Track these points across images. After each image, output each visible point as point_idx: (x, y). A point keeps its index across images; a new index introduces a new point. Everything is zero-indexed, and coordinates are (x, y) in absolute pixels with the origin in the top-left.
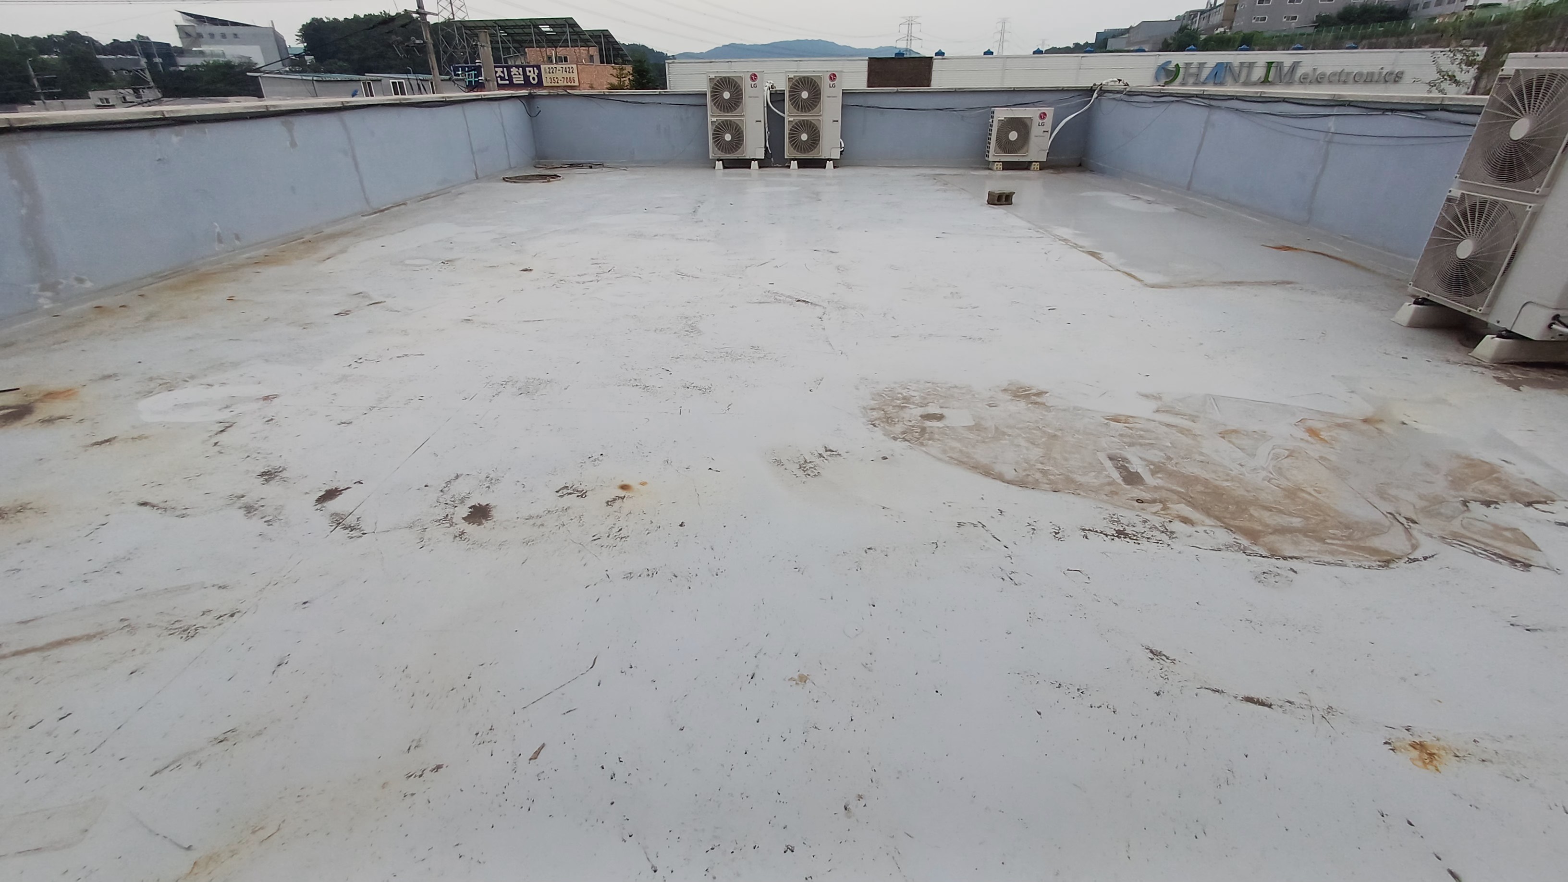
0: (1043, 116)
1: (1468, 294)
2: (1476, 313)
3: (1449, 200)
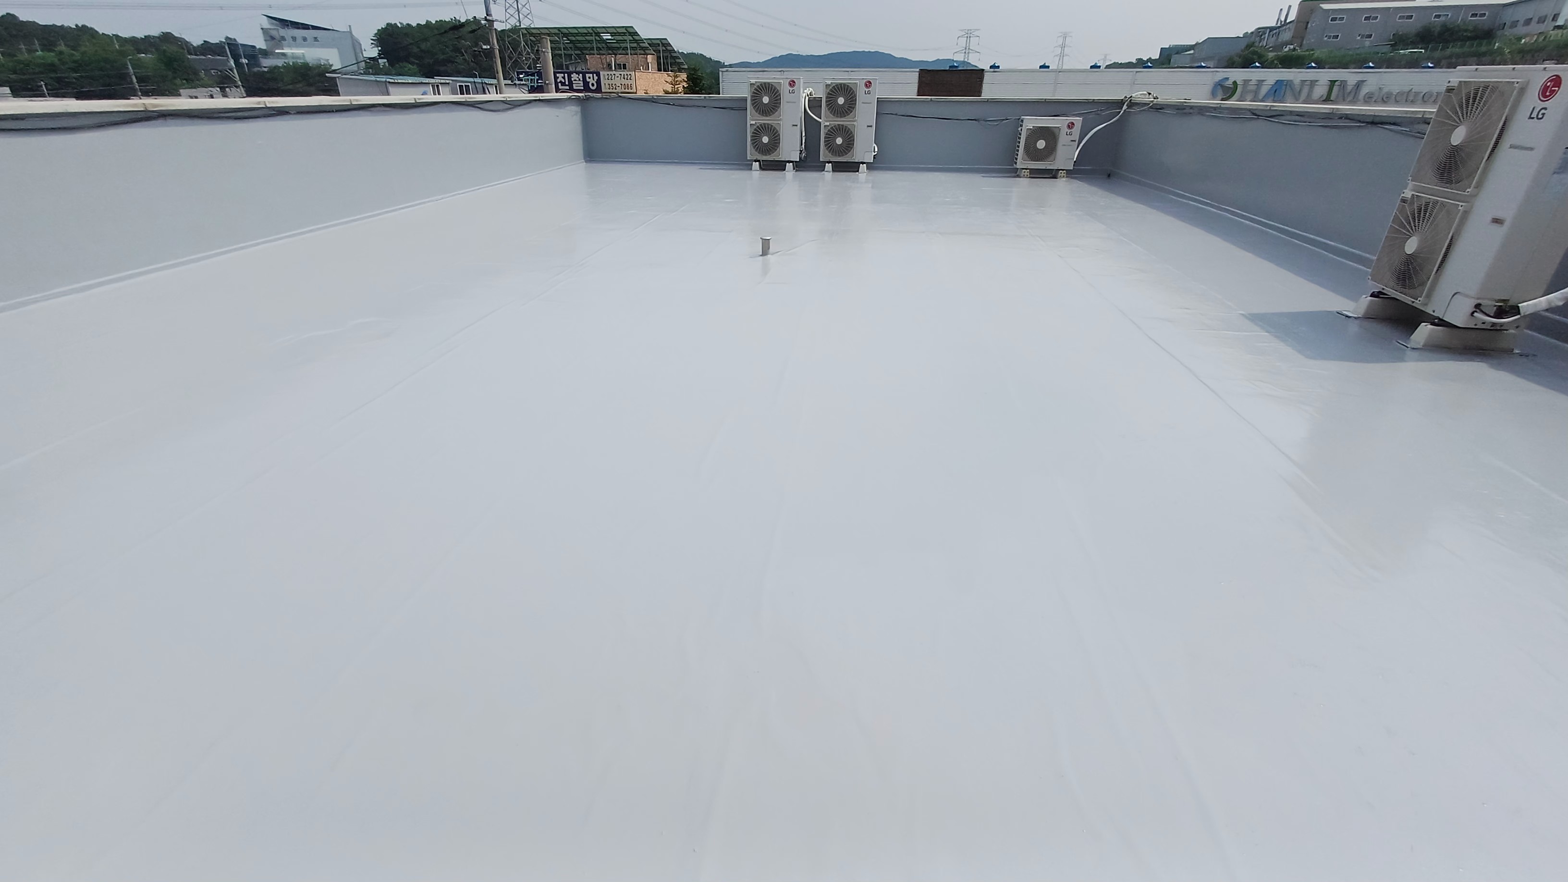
0: (1071, 126)
1: (1412, 286)
2: (1418, 304)
3: (1404, 201)
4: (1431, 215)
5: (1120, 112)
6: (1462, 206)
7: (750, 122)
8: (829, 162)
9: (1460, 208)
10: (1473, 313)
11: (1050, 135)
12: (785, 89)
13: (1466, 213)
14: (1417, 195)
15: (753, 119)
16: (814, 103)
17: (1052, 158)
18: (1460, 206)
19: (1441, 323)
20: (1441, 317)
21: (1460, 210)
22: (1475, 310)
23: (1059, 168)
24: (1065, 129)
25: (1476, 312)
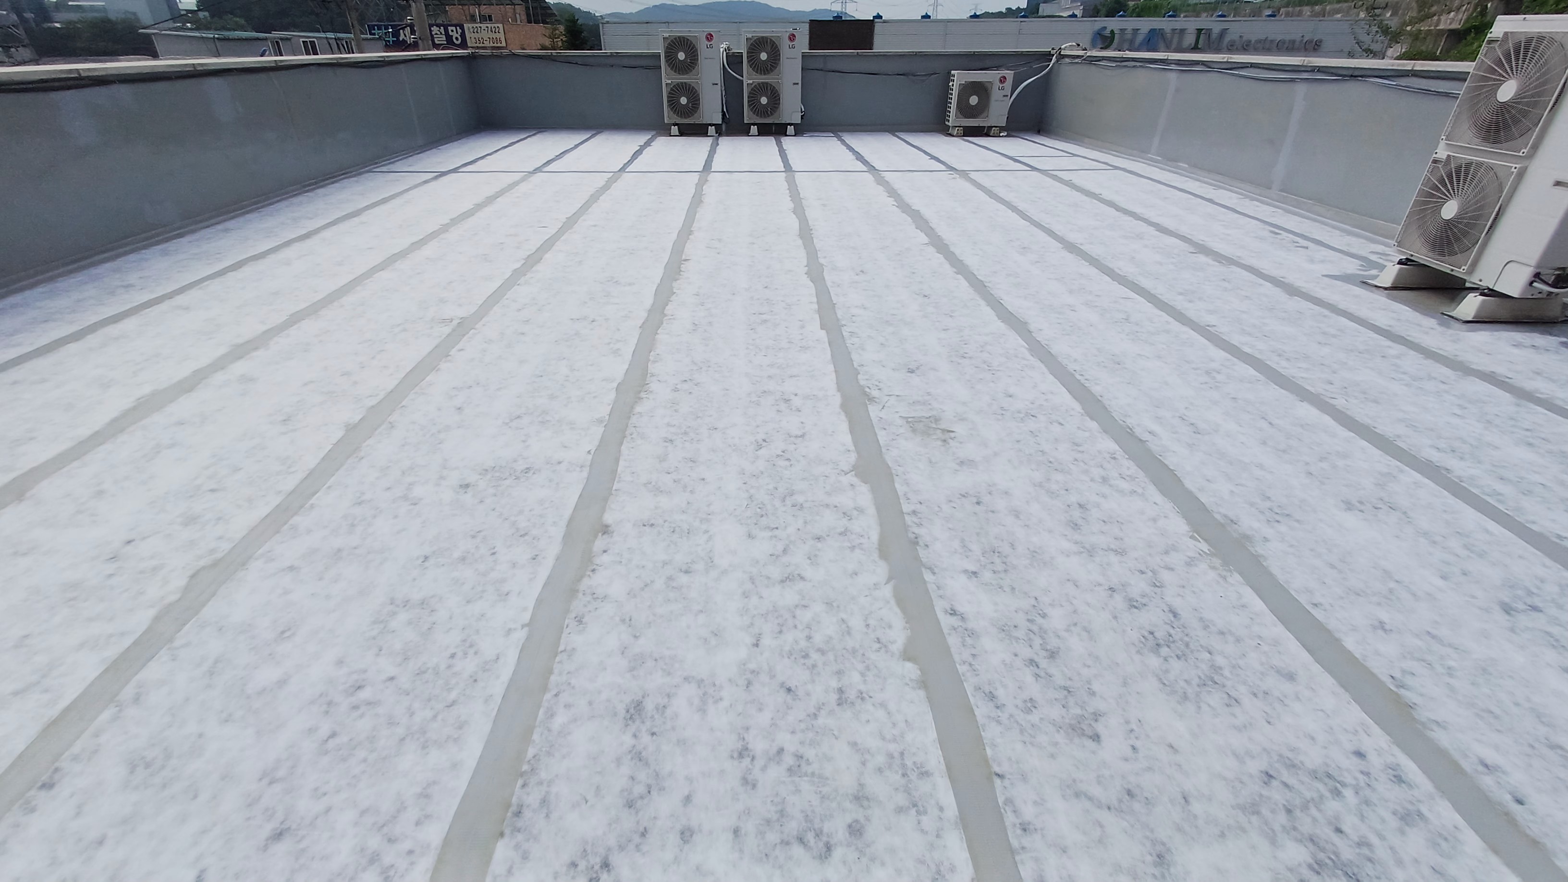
0: (1003, 80)
1: (1452, 253)
2: (1460, 272)
3: (1435, 161)
4: (1474, 177)
5: (1049, 65)
6: (1515, 167)
7: (665, 81)
8: (754, 124)
9: (1513, 169)
10: (1531, 283)
11: (981, 89)
12: (702, 45)
13: (1521, 174)
14: (1453, 156)
15: (668, 78)
16: (734, 60)
17: (985, 114)
18: (1513, 168)
19: (1490, 293)
20: (1491, 287)
21: (1513, 172)
22: (1533, 279)
23: (993, 125)
24: (997, 84)
25: (1535, 281)
